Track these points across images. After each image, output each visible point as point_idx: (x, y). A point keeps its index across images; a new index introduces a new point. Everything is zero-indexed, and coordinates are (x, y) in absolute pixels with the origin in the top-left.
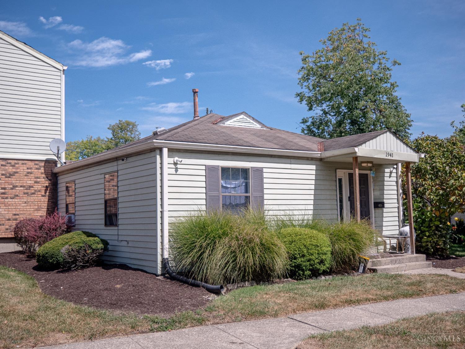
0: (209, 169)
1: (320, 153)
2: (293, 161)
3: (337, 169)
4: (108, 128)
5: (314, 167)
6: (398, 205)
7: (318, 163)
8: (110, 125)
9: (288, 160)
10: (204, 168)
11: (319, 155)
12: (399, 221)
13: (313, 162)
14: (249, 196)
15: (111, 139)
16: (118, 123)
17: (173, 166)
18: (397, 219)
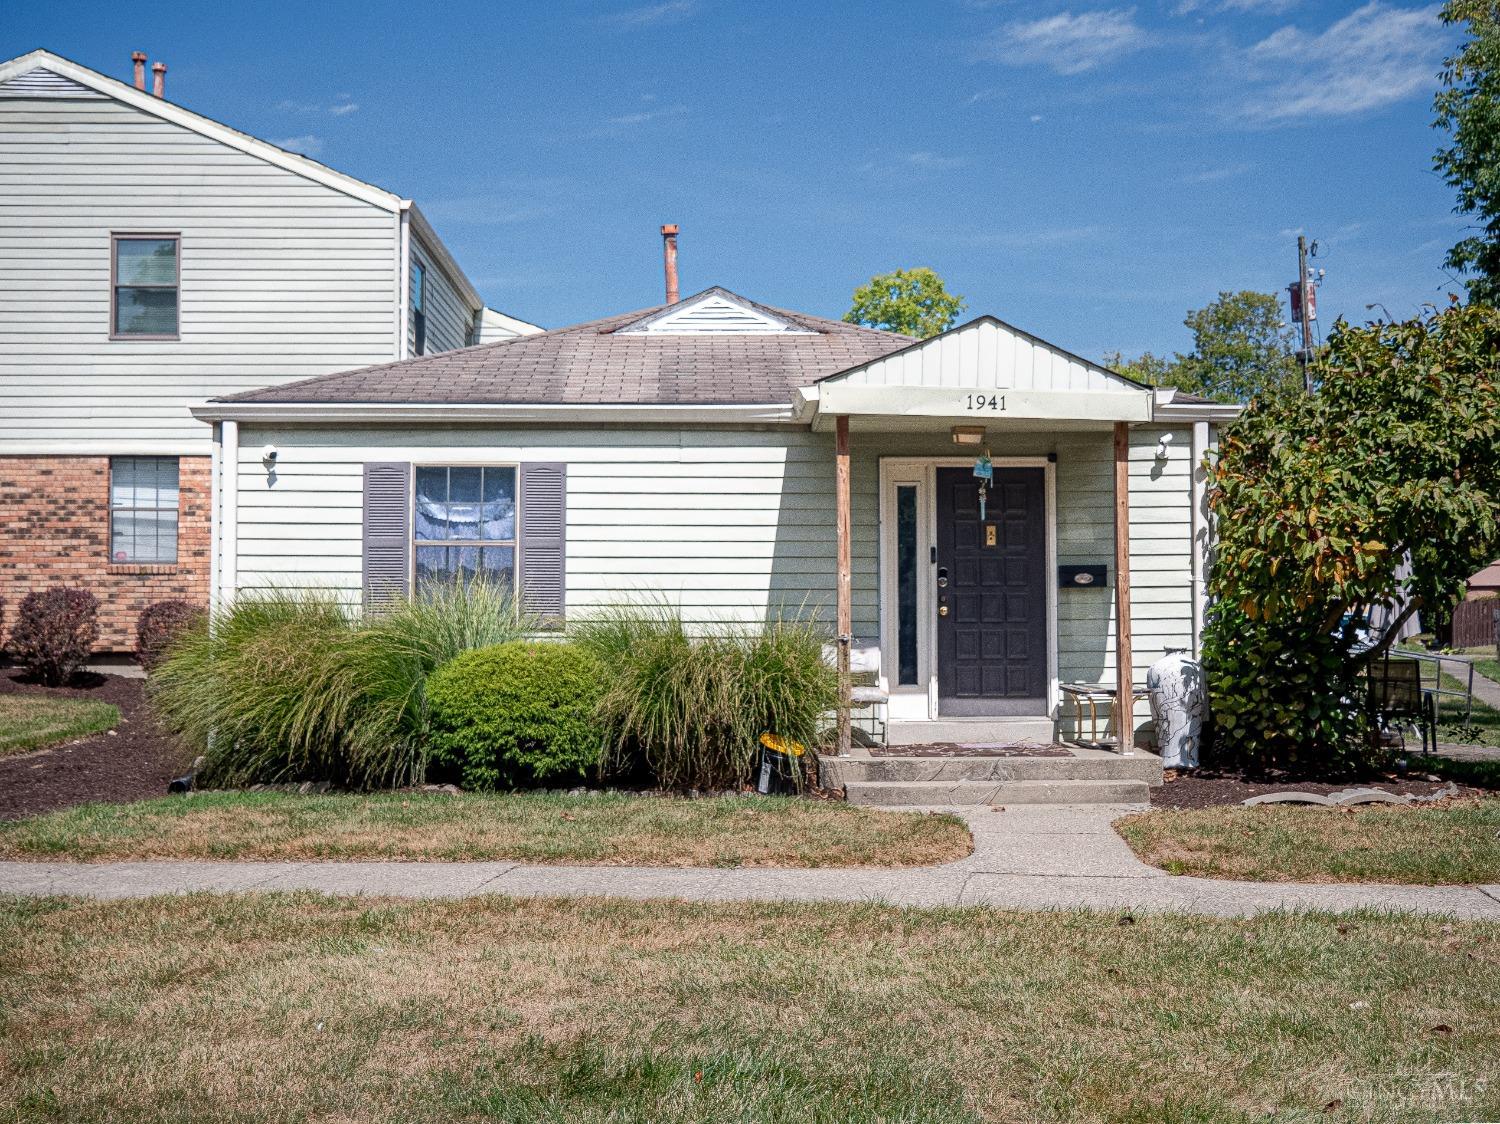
0: (376, 474)
1: (791, 406)
2: (686, 437)
3: (883, 456)
4: (1186, 323)
5: (781, 453)
6: (1190, 577)
7: (798, 439)
8: (1189, 312)
9: (672, 437)
10: (359, 469)
11: (789, 414)
12: (1193, 635)
13: (777, 437)
14: (513, 548)
15: (1192, 357)
16: (1218, 302)
17: (262, 469)
18: (1186, 627)
